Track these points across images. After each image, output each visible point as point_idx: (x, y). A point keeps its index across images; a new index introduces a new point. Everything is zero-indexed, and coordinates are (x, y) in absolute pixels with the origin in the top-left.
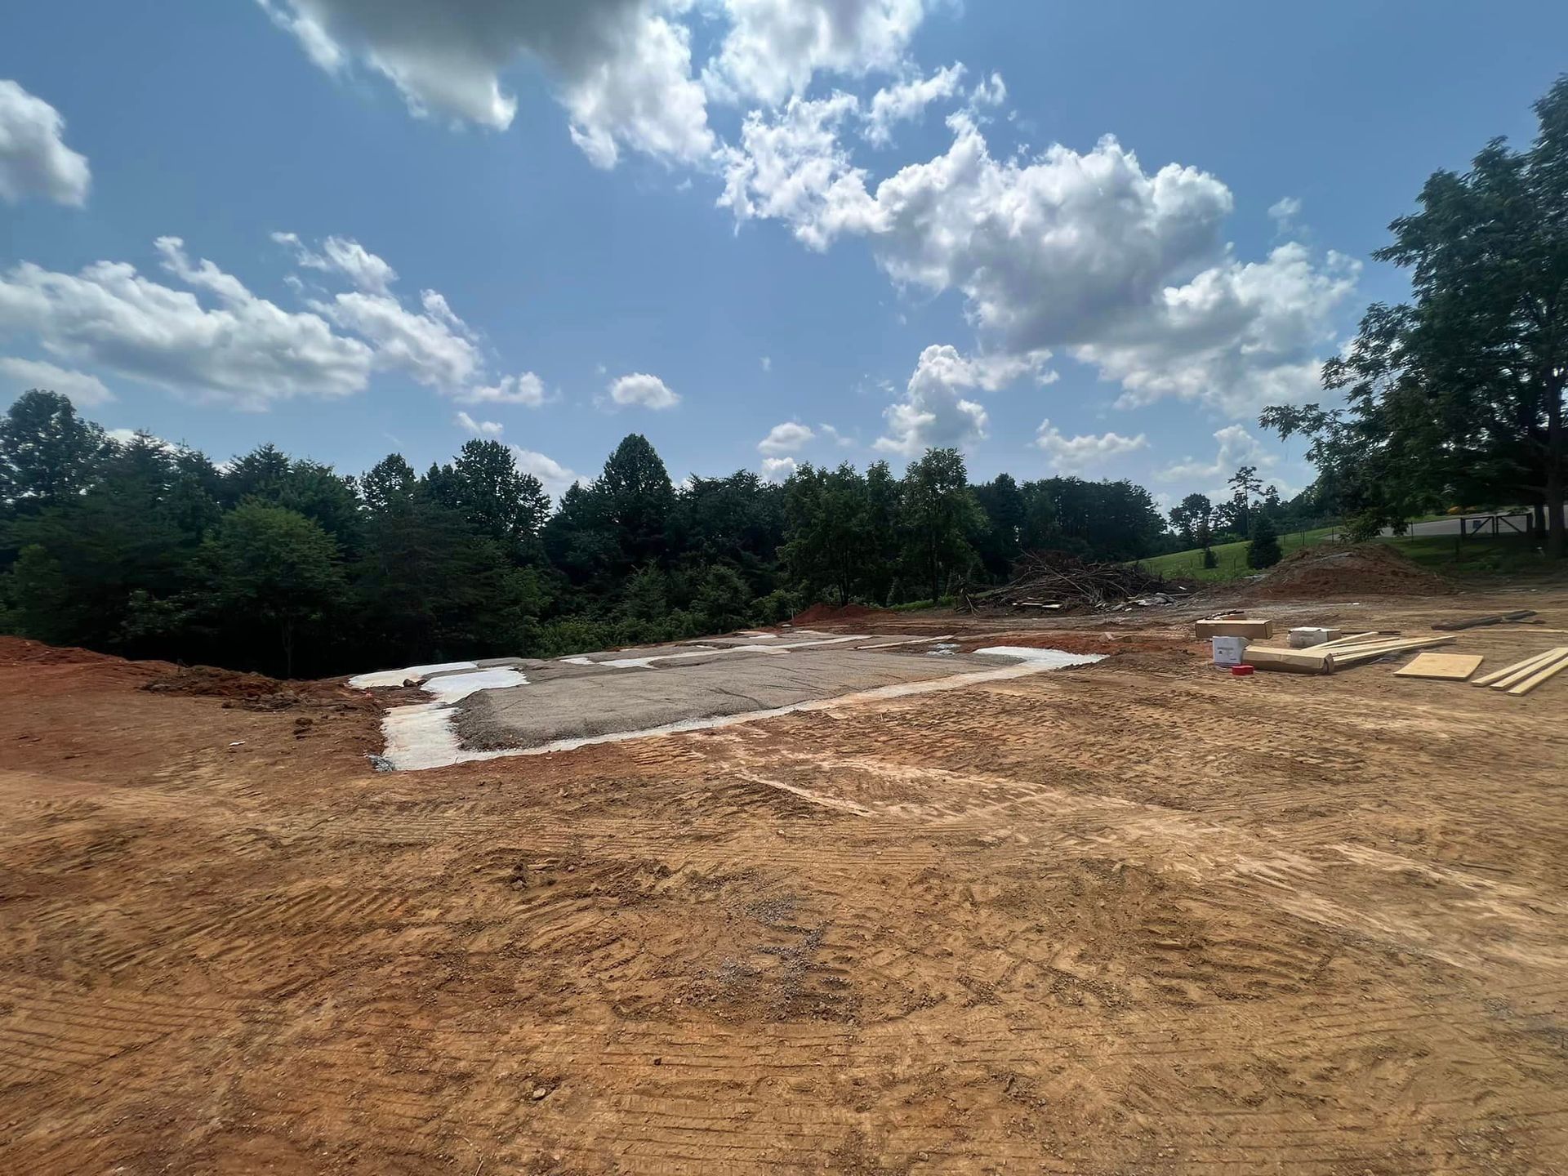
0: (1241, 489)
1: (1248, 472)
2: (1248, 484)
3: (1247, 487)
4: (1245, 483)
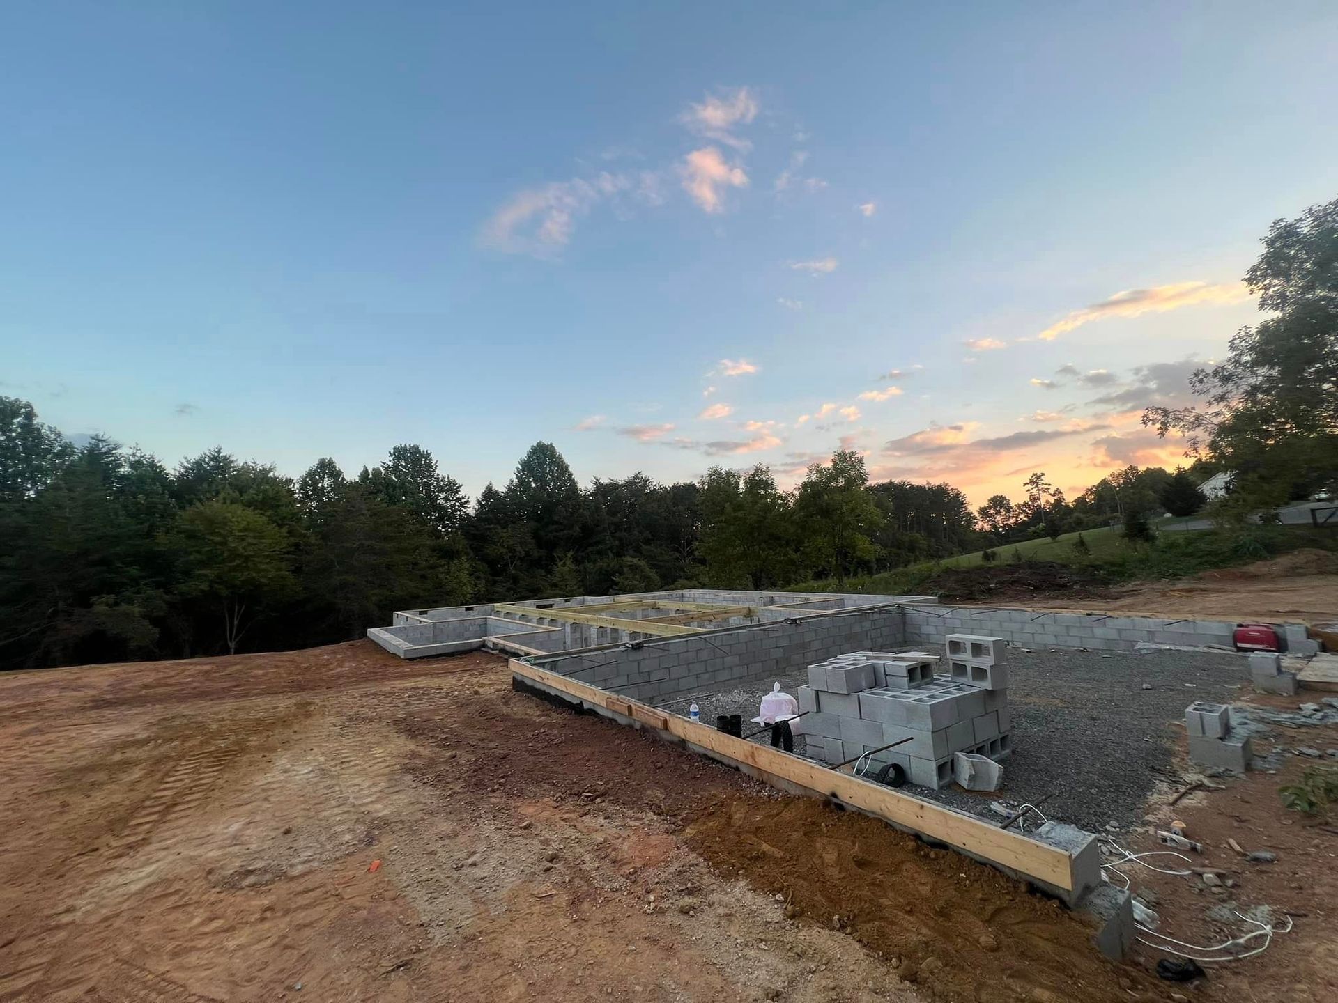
0: (1034, 491)
1: (1039, 477)
2: (1040, 487)
3: (1039, 490)
4: (1037, 486)
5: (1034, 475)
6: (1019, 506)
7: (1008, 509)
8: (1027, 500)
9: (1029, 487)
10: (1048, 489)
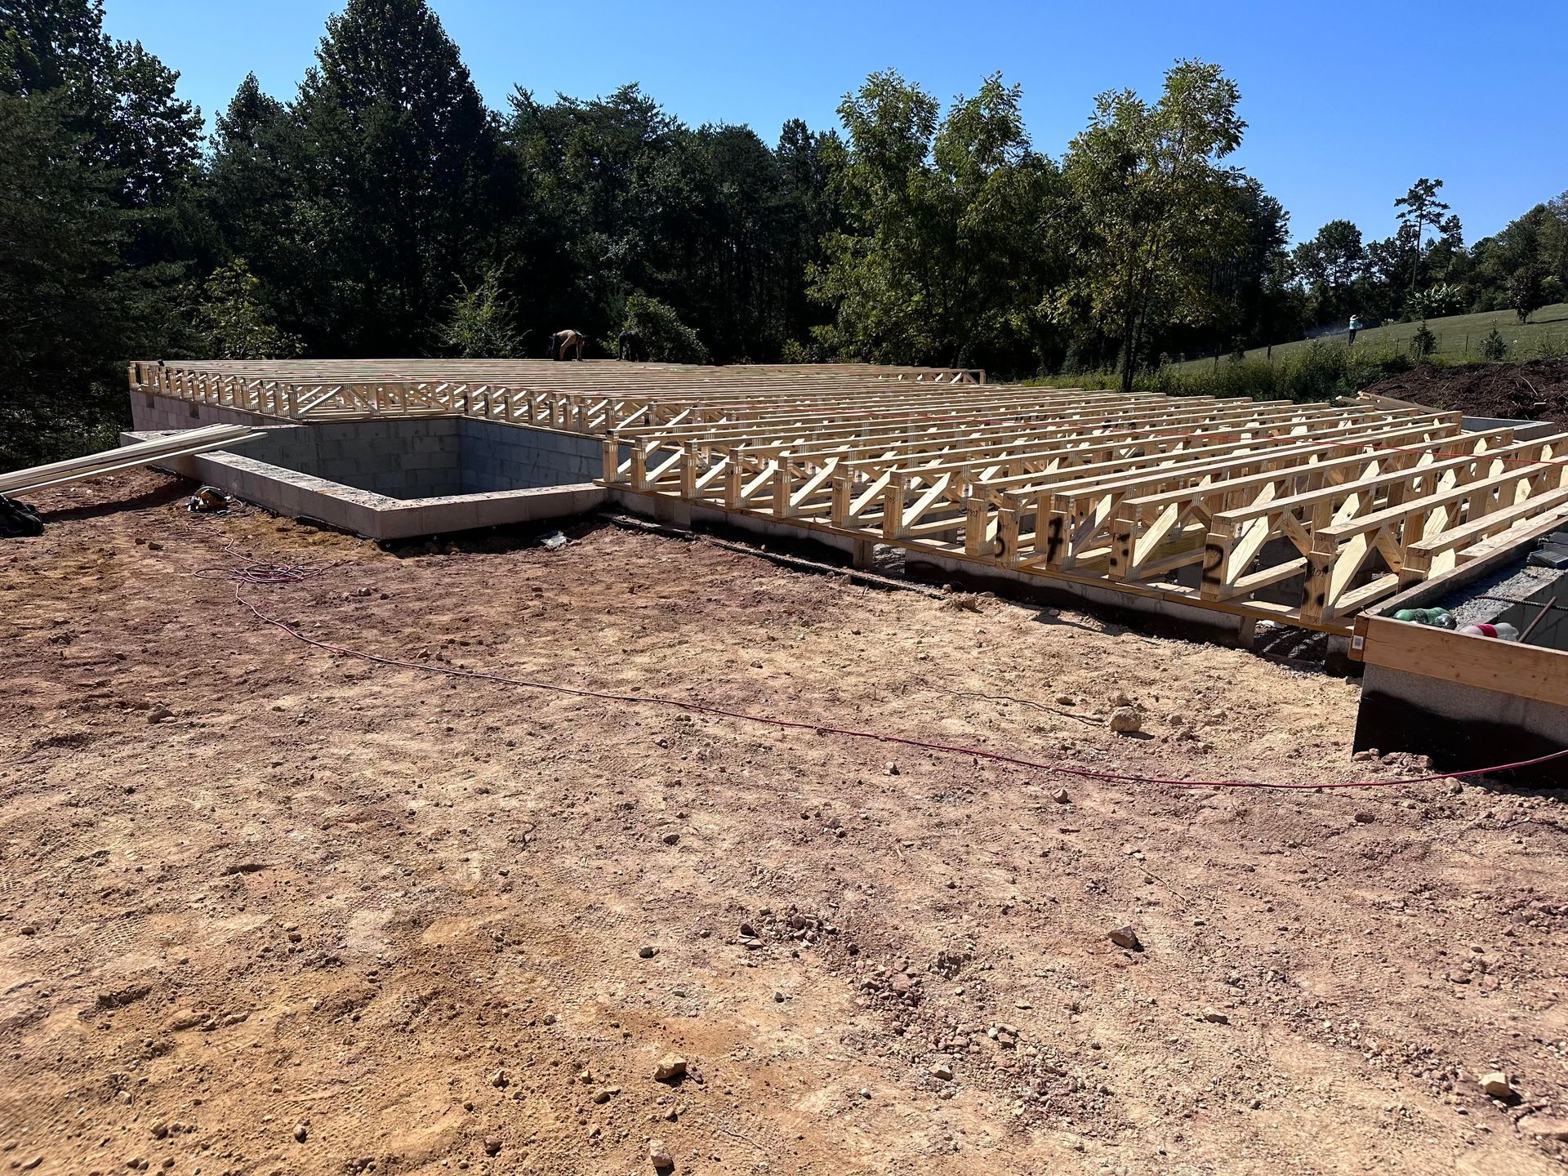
0: (1413, 218)
1: (1429, 189)
2: (1426, 210)
3: (1422, 216)
4: (1420, 208)
5: (1422, 182)
6: (1374, 247)
7: (1354, 252)
8: (1394, 235)
9: (1405, 208)
10: (1439, 215)
